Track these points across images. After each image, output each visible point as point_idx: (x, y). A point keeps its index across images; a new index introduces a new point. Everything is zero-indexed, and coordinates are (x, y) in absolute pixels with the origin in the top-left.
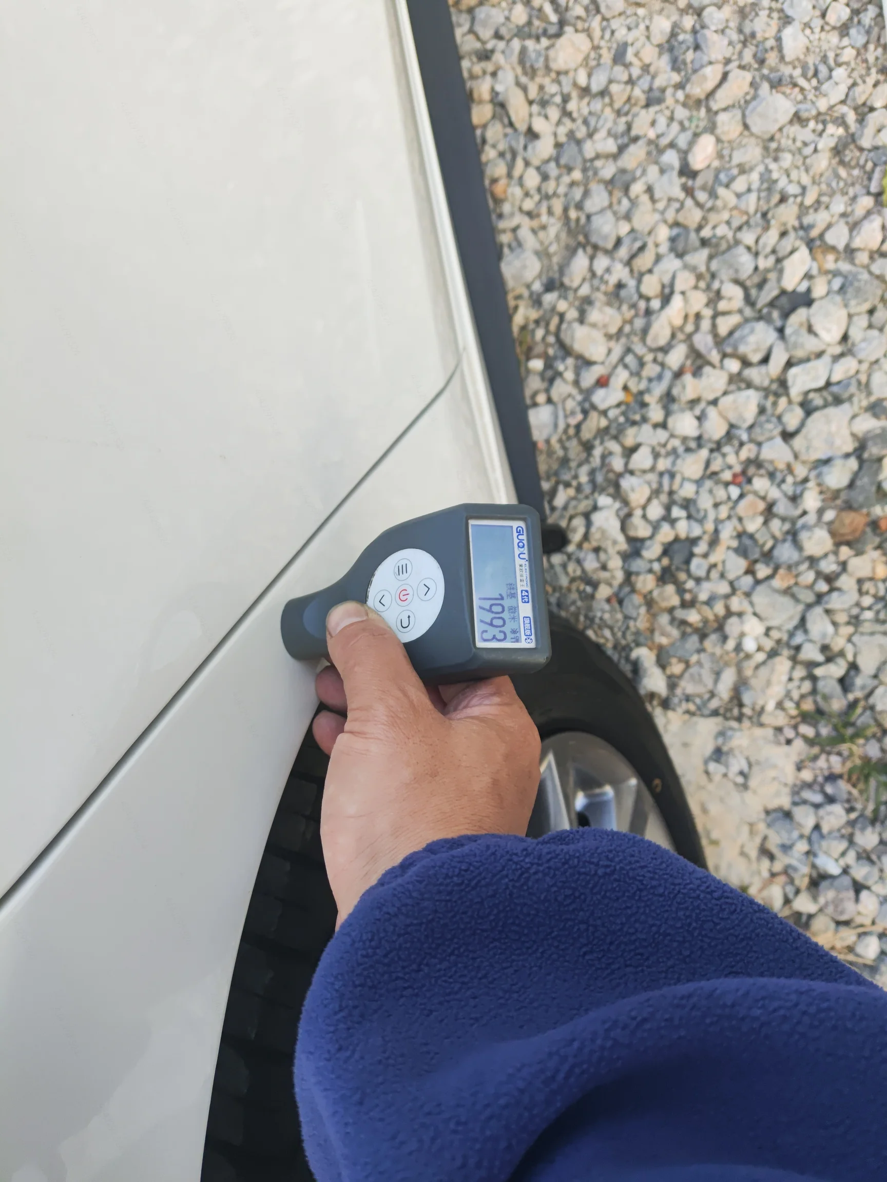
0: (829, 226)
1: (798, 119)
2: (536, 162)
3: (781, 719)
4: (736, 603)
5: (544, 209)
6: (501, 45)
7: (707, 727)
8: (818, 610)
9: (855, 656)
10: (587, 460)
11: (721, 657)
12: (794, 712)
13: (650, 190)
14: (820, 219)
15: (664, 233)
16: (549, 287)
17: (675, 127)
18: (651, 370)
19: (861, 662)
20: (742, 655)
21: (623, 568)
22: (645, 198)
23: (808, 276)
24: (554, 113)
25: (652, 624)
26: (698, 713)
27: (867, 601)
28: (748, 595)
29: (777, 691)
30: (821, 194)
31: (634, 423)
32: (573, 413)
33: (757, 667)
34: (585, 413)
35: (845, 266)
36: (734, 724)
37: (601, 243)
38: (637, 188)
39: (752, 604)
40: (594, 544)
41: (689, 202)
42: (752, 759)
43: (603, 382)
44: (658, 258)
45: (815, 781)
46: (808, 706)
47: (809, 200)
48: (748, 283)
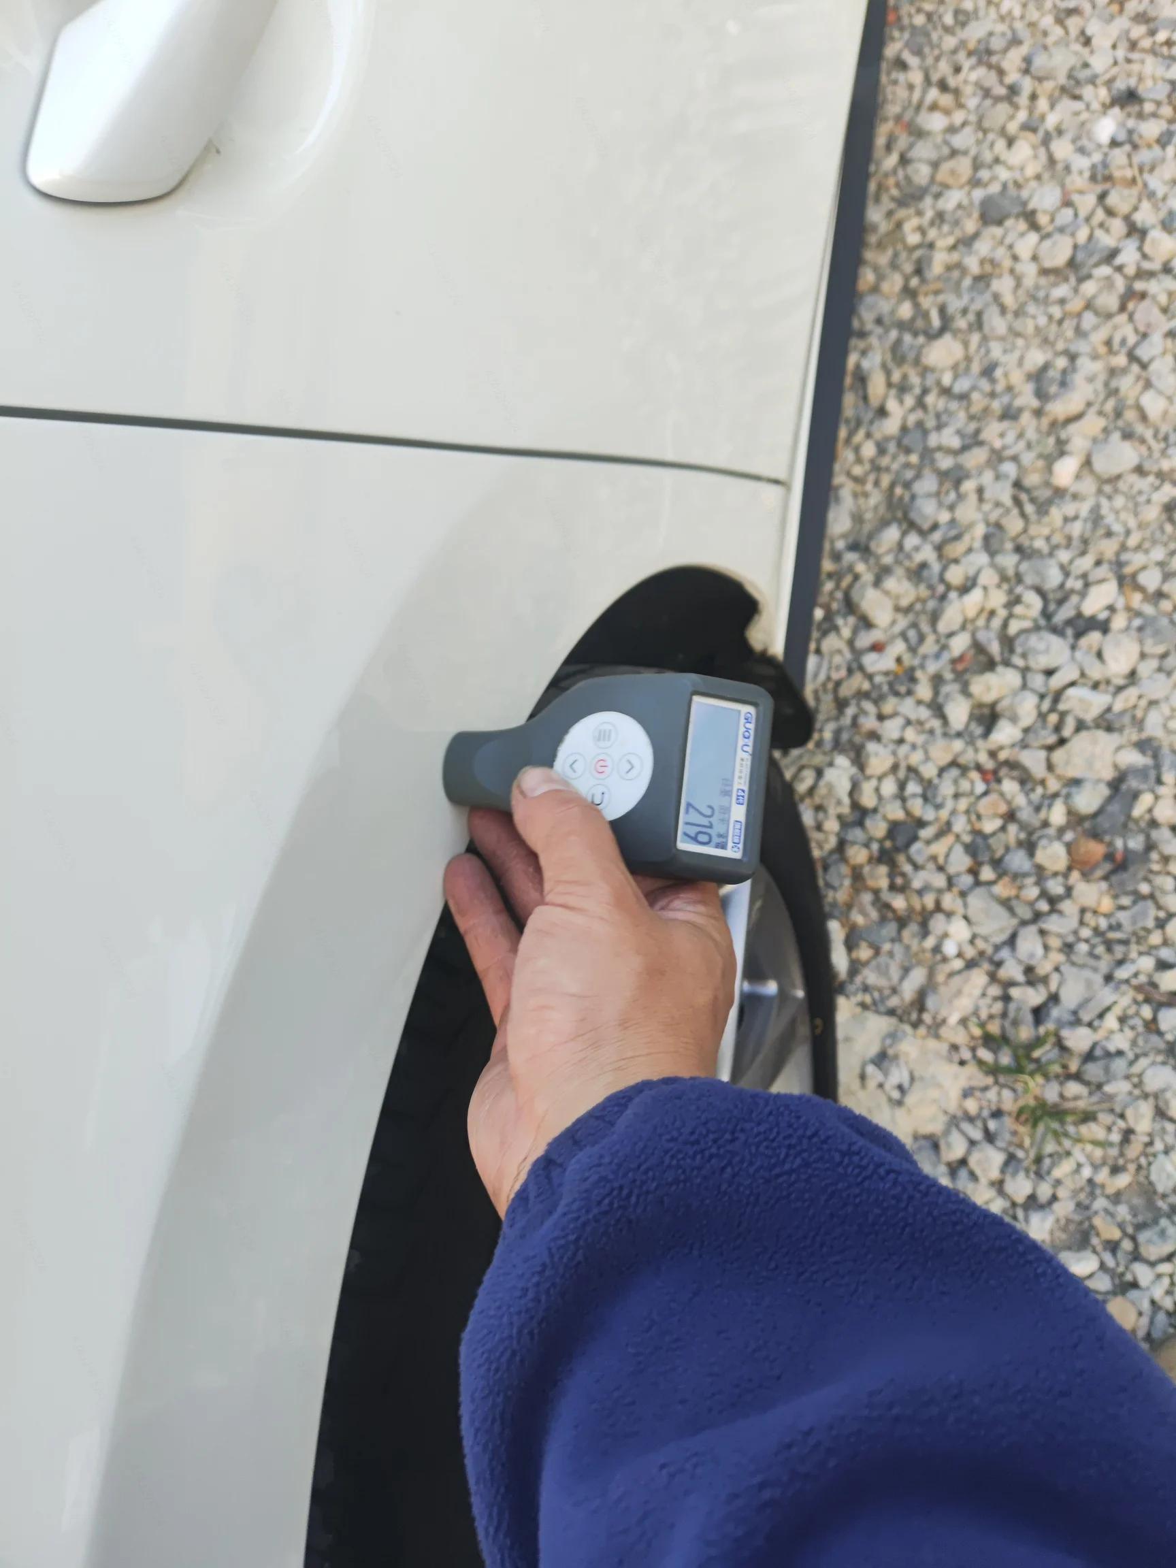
0: (1144, 568)
1: (1140, 470)
2: (878, 435)
3: (961, 1038)
4: (948, 901)
5: (871, 478)
6: (879, 330)
7: (878, 1025)
8: (1032, 930)
9: (1060, 985)
10: (837, 718)
11: (916, 954)
12: (977, 1032)
13: (980, 491)
14: (1137, 560)
15: (980, 530)
16: (854, 547)
17: (1021, 445)
18: (929, 646)
19: (1064, 995)
20: (938, 957)
21: (838, 834)
22: (973, 498)
23: (1111, 608)
24: (909, 401)
25: (852, 898)
26: (873, 1008)
27: (1086, 933)
28: (963, 894)
29: (964, 1005)
30: (1144, 540)
31: (897, 694)
32: (838, 668)
33: (951, 975)
34: (850, 671)
35: (1149, 610)
36: (907, 1028)
37: (918, 521)
38: (969, 486)
39: (965, 905)
40: (817, 800)
41: (1015, 511)
42: (916, 1074)
43: (877, 648)
44: (970, 550)
45: (979, 1115)
46: (994, 1028)
47: (1132, 541)
48: (1051, 596)
